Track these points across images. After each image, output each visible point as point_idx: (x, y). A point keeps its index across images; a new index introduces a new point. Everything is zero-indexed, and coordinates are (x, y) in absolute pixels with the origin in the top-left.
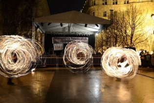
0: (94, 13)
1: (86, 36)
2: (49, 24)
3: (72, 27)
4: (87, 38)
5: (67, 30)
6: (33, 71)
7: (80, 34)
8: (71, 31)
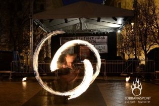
0: (120, 3)
1: (104, 34)
2: (51, 20)
3: (85, 24)
4: (106, 37)
5: (79, 28)
6: (25, 81)
7: (95, 32)
8: (84, 28)
